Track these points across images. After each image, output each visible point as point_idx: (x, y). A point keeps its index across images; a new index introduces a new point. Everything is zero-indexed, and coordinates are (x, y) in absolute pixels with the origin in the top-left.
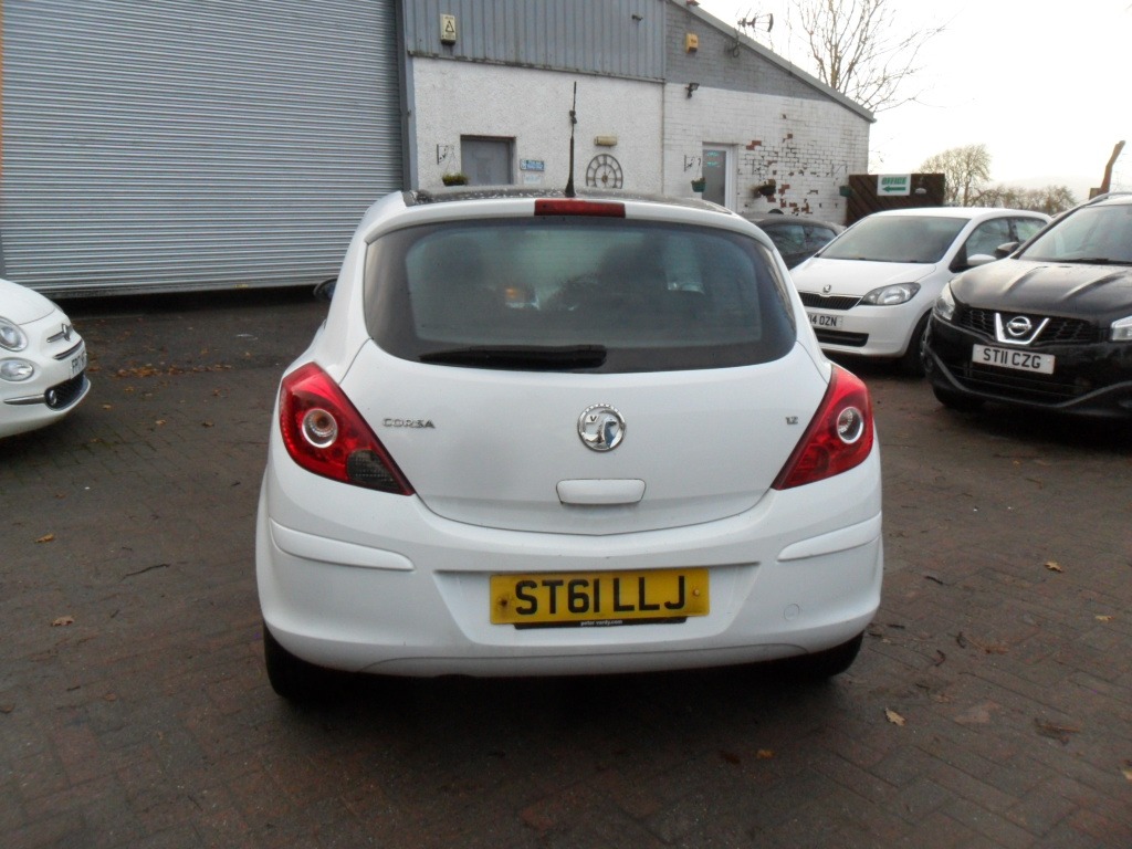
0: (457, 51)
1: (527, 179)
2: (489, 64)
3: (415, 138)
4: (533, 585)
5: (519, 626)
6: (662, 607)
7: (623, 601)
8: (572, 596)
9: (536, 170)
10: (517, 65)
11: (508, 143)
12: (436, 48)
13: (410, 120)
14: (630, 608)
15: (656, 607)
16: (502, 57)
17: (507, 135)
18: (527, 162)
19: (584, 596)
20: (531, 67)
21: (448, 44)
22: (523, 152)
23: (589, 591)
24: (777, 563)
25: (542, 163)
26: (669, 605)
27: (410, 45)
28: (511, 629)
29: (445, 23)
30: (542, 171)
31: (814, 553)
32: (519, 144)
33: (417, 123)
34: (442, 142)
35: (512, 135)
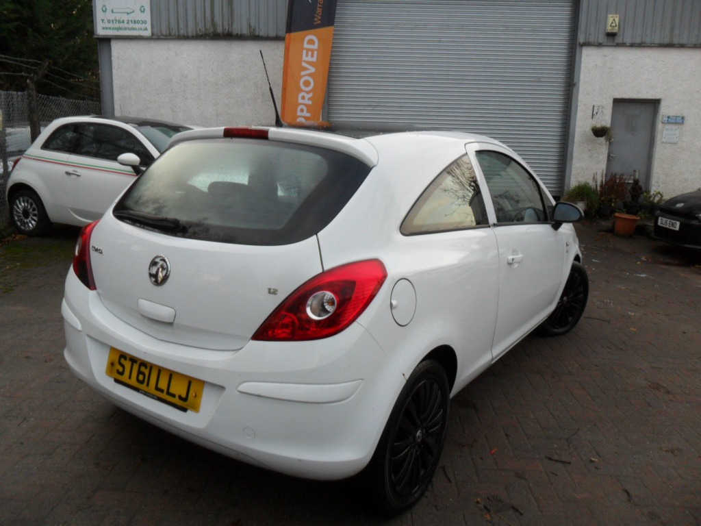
0: (619, 39)
1: (667, 130)
2: (645, 47)
3: (577, 101)
4: (126, 359)
5: (117, 381)
6: (177, 397)
7: (160, 386)
8: (140, 372)
9: (676, 123)
10: (670, 45)
11: (655, 103)
12: (602, 39)
13: (575, 89)
14: (162, 391)
15: (173, 396)
16: (657, 41)
17: (653, 98)
18: (669, 117)
19: (144, 374)
20: (682, 46)
21: (611, 35)
22: (664, 110)
23: (147, 372)
24: (237, 392)
25: (683, 118)
26: (180, 397)
27: (581, 39)
28: (112, 380)
29: (610, 20)
30: (682, 123)
31: (262, 394)
32: (663, 104)
33: (580, 91)
34: (597, 104)
35: (658, 97)
